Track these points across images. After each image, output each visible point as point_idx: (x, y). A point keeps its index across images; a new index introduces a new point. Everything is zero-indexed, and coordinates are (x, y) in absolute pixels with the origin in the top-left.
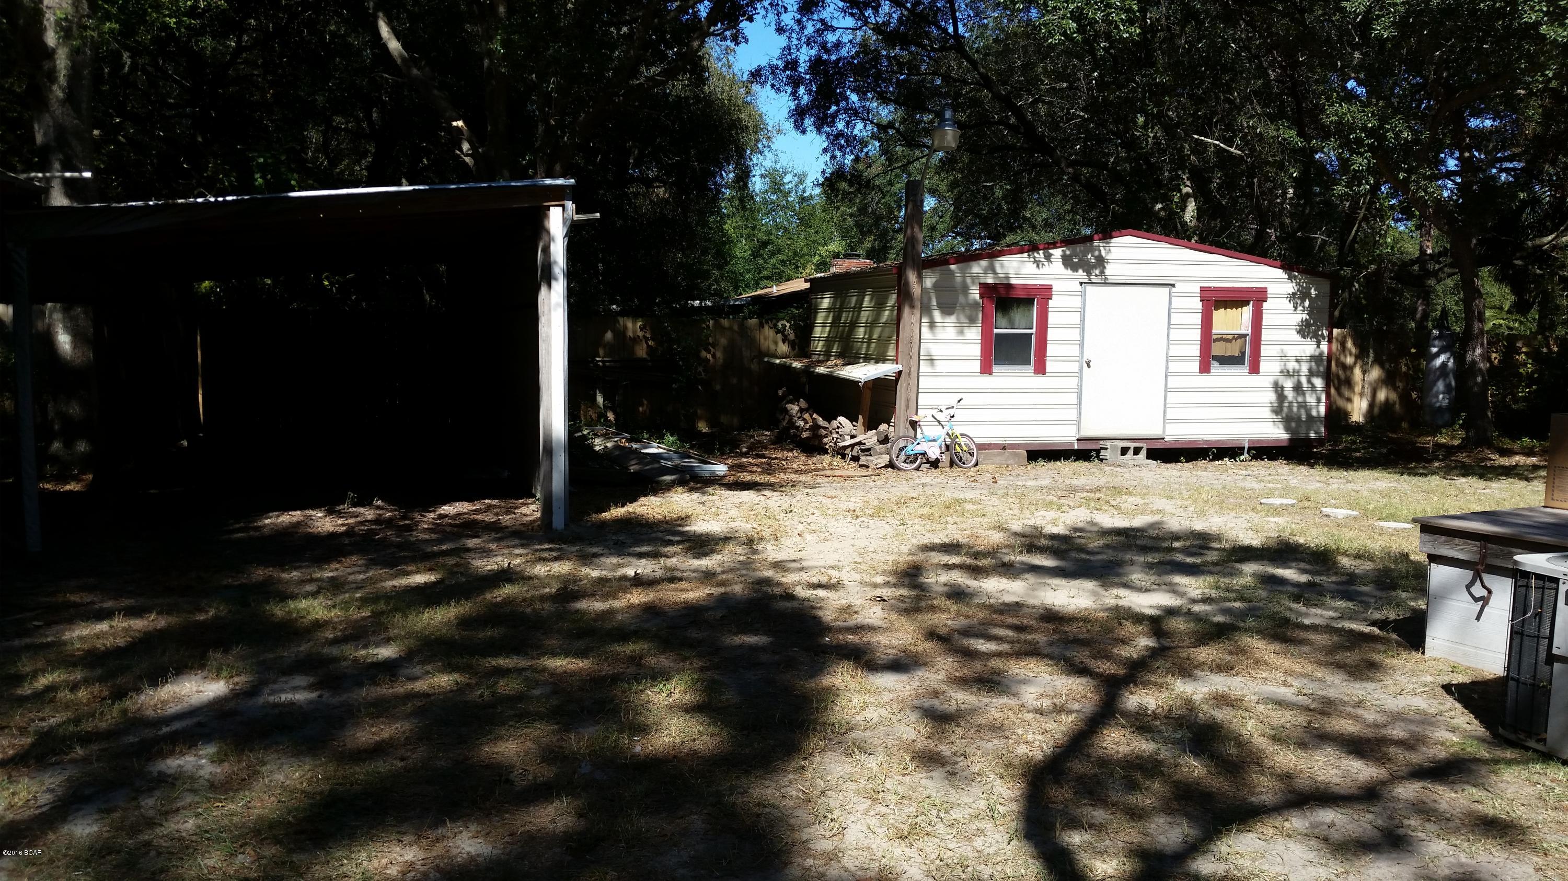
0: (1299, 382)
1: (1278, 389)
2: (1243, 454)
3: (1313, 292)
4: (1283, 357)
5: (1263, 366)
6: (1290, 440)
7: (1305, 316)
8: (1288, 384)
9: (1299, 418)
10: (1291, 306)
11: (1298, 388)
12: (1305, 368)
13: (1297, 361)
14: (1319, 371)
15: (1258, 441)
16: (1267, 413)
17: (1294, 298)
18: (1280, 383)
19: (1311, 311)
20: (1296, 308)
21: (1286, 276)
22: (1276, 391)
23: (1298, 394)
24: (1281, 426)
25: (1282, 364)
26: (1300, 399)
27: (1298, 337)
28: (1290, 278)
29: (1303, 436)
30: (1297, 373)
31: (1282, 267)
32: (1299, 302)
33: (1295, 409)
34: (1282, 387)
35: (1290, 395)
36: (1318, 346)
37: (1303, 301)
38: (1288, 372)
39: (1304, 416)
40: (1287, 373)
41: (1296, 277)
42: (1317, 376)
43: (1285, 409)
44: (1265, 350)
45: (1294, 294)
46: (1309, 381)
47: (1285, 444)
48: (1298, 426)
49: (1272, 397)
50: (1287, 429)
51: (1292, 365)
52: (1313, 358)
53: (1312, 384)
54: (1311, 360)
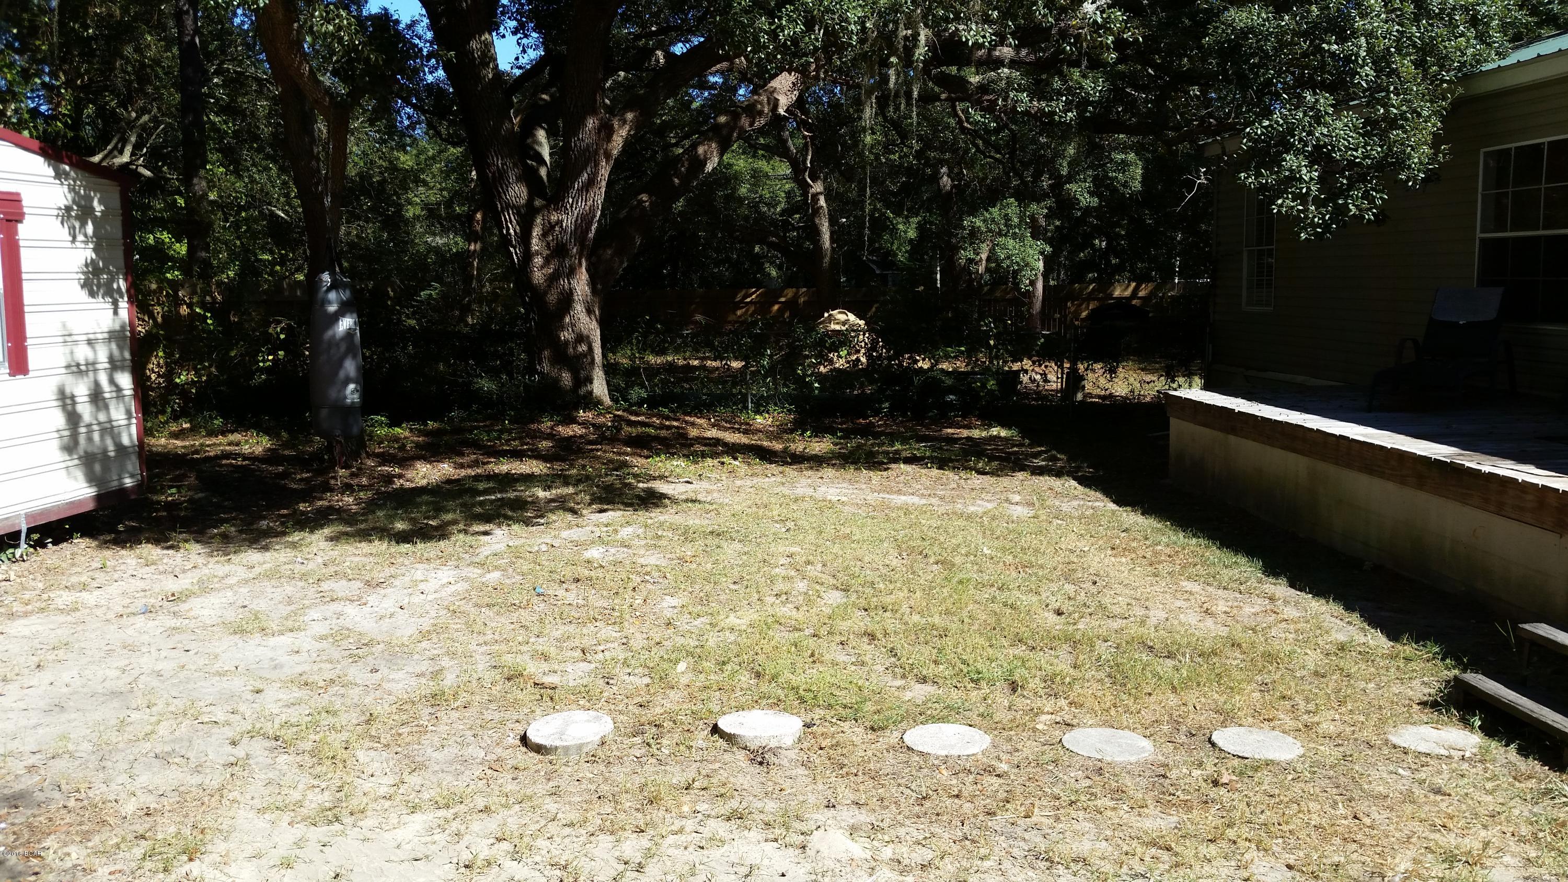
0: (97, 384)
1: (66, 400)
2: (17, 546)
3: (98, 208)
4: (68, 338)
5: (34, 357)
6: (99, 498)
7: (89, 254)
8: (81, 390)
9: (105, 451)
10: (64, 233)
11: (96, 397)
12: (102, 355)
13: (90, 342)
14: (124, 360)
15: (43, 513)
16: (52, 452)
17: (69, 216)
18: (68, 391)
19: (100, 243)
20: (74, 240)
21: (51, 172)
22: (64, 407)
23: (98, 409)
24: (79, 474)
25: (67, 350)
26: (102, 417)
27: (83, 295)
28: (58, 175)
29: (114, 484)
30: (92, 365)
31: (43, 153)
32: (77, 225)
33: (96, 437)
34: (73, 397)
35: (85, 410)
36: (116, 313)
37: (83, 225)
38: (78, 365)
39: (111, 447)
40: (77, 369)
41: (67, 175)
42: (122, 369)
43: (82, 439)
44: (33, 325)
45: (68, 209)
46: (112, 381)
47: (90, 506)
48: (106, 469)
49: (59, 420)
50: (91, 478)
51: (83, 353)
52: (114, 336)
53: (117, 386)
54: (110, 340)
